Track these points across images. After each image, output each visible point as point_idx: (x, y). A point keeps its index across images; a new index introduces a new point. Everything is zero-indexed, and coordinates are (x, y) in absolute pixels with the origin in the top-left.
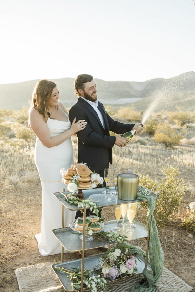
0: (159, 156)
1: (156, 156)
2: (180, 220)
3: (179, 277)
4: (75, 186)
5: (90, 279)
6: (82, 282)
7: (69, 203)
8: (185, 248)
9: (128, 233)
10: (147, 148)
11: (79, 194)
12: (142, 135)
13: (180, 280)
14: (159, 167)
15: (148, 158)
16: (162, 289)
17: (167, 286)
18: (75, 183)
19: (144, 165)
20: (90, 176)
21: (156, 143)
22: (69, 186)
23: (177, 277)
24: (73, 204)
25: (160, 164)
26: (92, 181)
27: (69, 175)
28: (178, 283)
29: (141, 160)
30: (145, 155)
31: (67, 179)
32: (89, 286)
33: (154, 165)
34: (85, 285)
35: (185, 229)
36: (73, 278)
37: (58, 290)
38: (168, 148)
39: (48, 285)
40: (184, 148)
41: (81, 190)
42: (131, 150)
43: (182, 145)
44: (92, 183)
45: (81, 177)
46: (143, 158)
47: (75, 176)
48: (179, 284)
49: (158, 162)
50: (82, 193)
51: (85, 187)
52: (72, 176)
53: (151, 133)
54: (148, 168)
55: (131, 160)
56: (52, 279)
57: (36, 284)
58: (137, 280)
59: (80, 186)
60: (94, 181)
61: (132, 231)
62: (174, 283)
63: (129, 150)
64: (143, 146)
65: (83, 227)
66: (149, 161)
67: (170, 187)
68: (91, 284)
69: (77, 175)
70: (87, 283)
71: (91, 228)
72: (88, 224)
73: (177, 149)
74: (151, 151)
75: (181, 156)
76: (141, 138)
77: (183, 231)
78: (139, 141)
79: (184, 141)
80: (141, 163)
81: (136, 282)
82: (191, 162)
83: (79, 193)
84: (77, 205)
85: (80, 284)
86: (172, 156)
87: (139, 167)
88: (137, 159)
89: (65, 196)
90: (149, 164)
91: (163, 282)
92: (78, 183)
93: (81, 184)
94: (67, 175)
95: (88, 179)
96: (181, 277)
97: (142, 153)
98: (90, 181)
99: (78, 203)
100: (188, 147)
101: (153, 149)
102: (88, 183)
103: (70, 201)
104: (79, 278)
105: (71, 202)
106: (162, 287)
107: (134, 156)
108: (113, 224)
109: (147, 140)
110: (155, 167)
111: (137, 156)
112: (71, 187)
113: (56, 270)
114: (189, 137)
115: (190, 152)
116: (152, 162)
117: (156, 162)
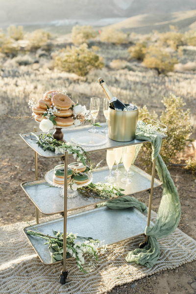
0: (151, 84)
1: (148, 85)
2: (183, 161)
3: (189, 235)
4: (51, 123)
5: (75, 247)
6: (65, 250)
7: (42, 147)
8: (192, 198)
9: (125, 183)
10: (137, 75)
11: (57, 135)
12: (130, 61)
13: (190, 239)
14: (152, 97)
15: (139, 86)
16: (169, 253)
17: (175, 248)
18: (50, 119)
19: (135, 95)
20: (72, 109)
21: (146, 69)
22: (41, 123)
23: (185, 235)
24: (49, 149)
25: (153, 94)
26: (75, 117)
27: (41, 108)
28: (188, 243)
29: (130, 89)
30: (136, 83)
31: (39, 114)
32: (74, 255)
33: (147, 94)
34: (68, 255)
35: (191, 173)
36: (53, 245)
37: (33, 260)
38: (161, 75)
39: (20, 254)
40: (179, 75)
41: (60, 129)
42: (118, 77)
43: (176, 72)
44: (75, 119)
45: (58, 110)
46: (133, 87)
47: (50, 109)
48: (189, 245)
49: (151, 92)
50: (61, 132)
51: (65, 124)
52: (46, 110)
53: (140, 58)
54: (140, 99)
55: (119, 90)
56: (25, 245)
57: (4, 253)
58: (135, 242)
59: (58, 123)
60: (77, 116)
61: (130, 181)
62: (183, 244)
63: (115, 78)
64: (131, 72)
65: (63, 180)
66: (140, 90)
67: (172, 122)
68: (77, 253)
69: (53, 108)
70: (71, 252)
71: (75, 181)
72: (70, 176)
73: (171, 76)
74: (141, 79)
75: (177, 84)
76: (129, 64)
77: (188, 176)
78: (126, 67)
79: (178, 67)
80: (131, 93)
81: (134, 245)
82: (189, 91)
83: (56, 133)
84: (54, 151)
85: (62, 254)
86: (167, 84)
87: (128, 98)
88: (126, 89)
89: (37, 137)
90: (140, 94)
91: (170, 243)
92: (54, 119)
93: (58, 121)
94: (38, 108)
95: (69, 113)
96: (190, 235)
97: (131, 81)
98: (72, 115)
99: (56, 148)
100: (184, 73)
101: (144, 77)
102: (70, 119)
103: (44, 145)
104: (60, 245)
105: (46, 146)
106: (169, 251)
107: (121, 85)
108: (104, 173)
109: (136, 66)
110: (147, 97)
111: (125, 85)
112: (44, 125)
113: (28, 234)
114: (184, 62)
115: (186, 79)
116: (144, 92)
117: (148, 91)
